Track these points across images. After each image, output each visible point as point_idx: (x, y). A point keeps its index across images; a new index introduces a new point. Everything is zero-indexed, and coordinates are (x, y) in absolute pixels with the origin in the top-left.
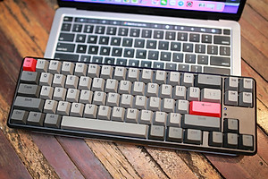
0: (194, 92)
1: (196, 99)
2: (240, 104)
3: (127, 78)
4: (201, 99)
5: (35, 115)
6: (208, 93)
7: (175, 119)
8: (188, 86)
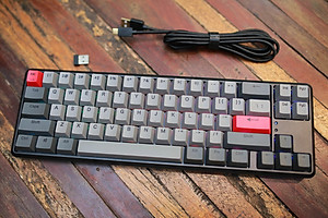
0: (238, 105)
1: (240, 113)
2: (293, 117)
3: (155, 91)
4: (247, 112)
5: (45, 140)
6: (255, 105)
7: (216, 138)
8: (230, 97)
